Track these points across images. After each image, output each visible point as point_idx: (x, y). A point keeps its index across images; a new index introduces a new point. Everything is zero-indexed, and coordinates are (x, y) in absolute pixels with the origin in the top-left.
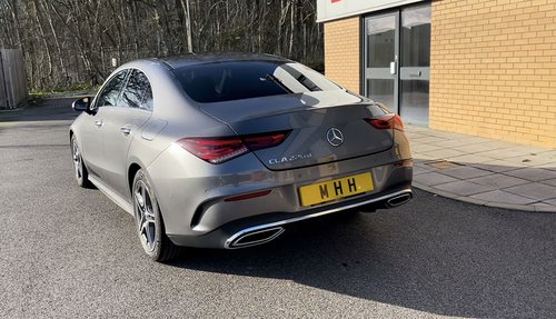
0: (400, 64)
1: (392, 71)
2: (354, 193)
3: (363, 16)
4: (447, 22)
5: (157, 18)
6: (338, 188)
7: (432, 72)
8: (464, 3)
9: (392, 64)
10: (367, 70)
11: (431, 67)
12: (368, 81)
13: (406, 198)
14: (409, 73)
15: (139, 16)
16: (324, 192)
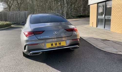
0: (105, 15)
1: (103, 17)
2: (60, 45)
3: (98, 3)
4: (115, 5)
5: (59, 4)
6: (56, 44)
7: (112, 17)
8: (115, 1)
9: (103, 15)
10: (98, 16)
11: (112, 16)
12: (99, 19)
13: (77, 48)
14: (107, 17)
15: (57, 3)
16: (52, 45)
